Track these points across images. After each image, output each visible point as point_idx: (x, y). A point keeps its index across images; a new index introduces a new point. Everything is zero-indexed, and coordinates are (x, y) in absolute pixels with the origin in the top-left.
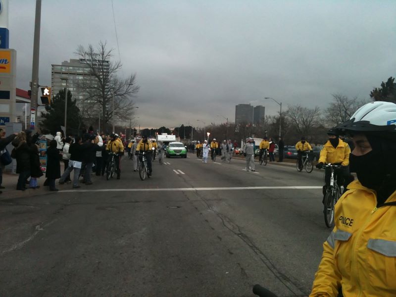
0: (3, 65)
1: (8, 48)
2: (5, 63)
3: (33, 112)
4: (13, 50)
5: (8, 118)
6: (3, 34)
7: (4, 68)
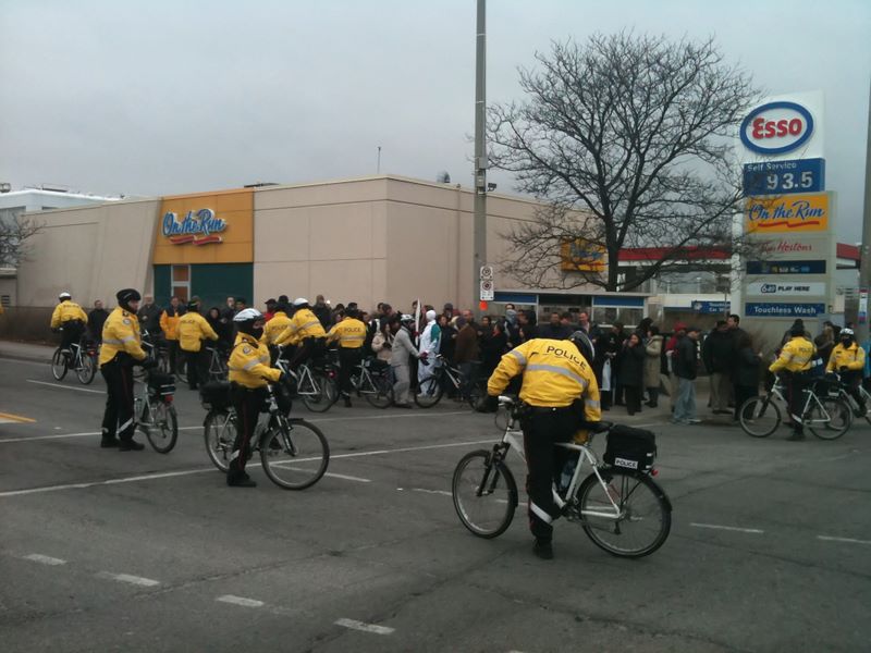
0: (815, 218)
1: (823, 189)
2: (819, 215)
3: (864, 294)
4: (831, 193)
5: (823, 305)
6: (815, 167)
7: (817, 223)
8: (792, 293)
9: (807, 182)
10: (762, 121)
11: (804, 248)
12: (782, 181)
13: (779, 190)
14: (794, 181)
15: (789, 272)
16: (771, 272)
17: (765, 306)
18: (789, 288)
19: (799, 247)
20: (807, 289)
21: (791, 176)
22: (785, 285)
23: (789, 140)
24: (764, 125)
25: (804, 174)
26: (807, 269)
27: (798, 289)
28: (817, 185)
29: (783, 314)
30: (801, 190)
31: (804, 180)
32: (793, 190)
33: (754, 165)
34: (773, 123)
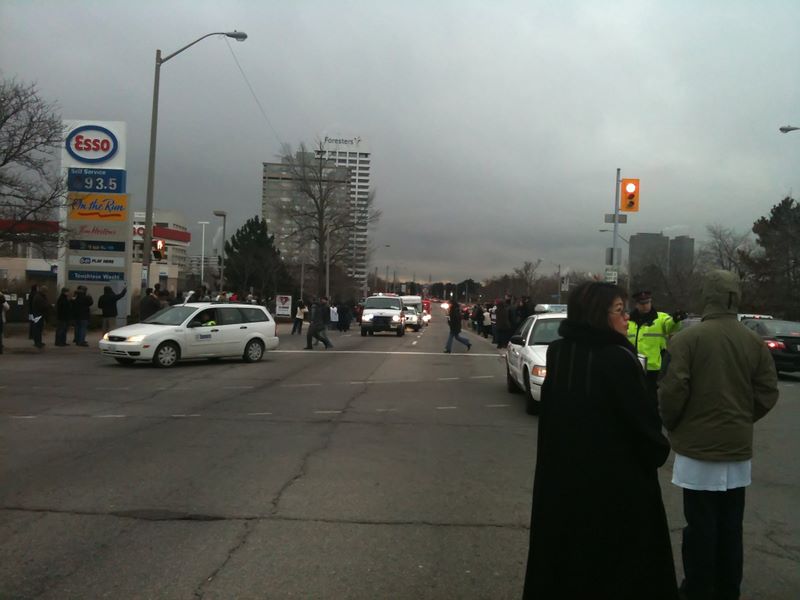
0: (119, 212)
1: (125, 191)
2: (121, 210)
6: (119, 175)
7: (119, 215)
8: (102, 264)
9: (113, 186)
10: (82, 137)
11: (110, 232)
12: (96, 183)
13: (94, 190)
14: (104, 184)
15: (100, 249)
16: (88, 249)
17: (82, 273)
18: (99, 261)
19: (106, 232)
20: (112, 262)
21: (102, 181)
22: (97, 258)
23: (101, 154)
24: (83, 141)
25: (111, 180)
26: (112, 248)
27: (106, 261)
28: (120, 189)
29: (95, 280)
30: (108, 191)
31: (111, 183)
32: (103, 191)
33: (76, 169)
34: (90, 140)
